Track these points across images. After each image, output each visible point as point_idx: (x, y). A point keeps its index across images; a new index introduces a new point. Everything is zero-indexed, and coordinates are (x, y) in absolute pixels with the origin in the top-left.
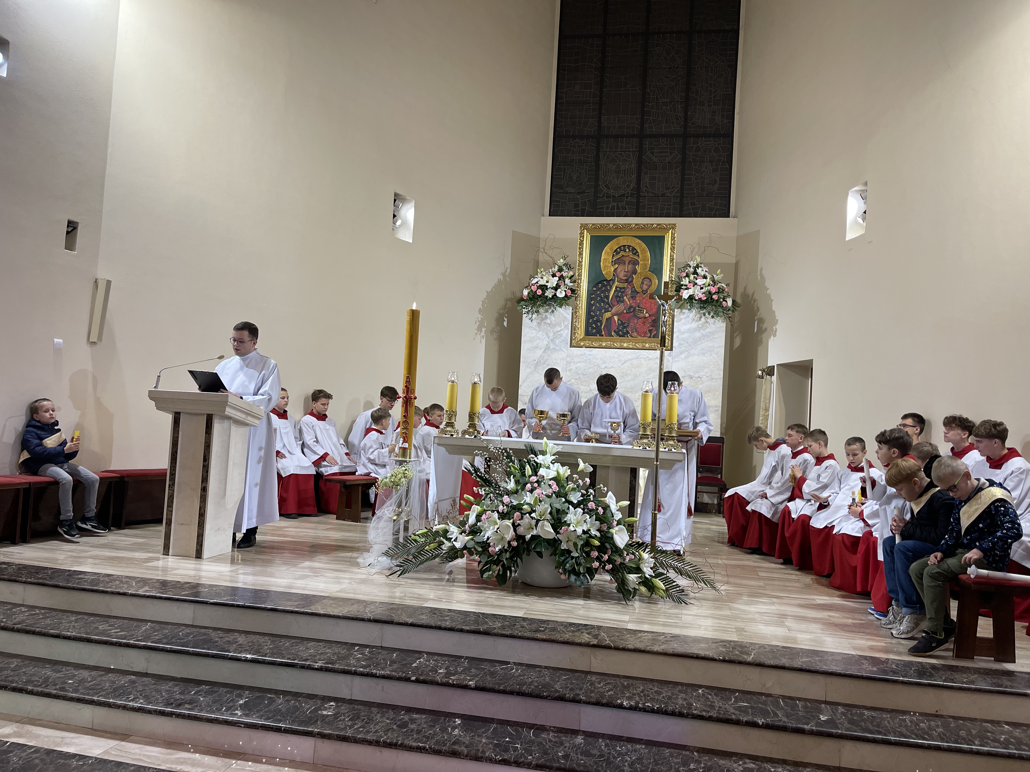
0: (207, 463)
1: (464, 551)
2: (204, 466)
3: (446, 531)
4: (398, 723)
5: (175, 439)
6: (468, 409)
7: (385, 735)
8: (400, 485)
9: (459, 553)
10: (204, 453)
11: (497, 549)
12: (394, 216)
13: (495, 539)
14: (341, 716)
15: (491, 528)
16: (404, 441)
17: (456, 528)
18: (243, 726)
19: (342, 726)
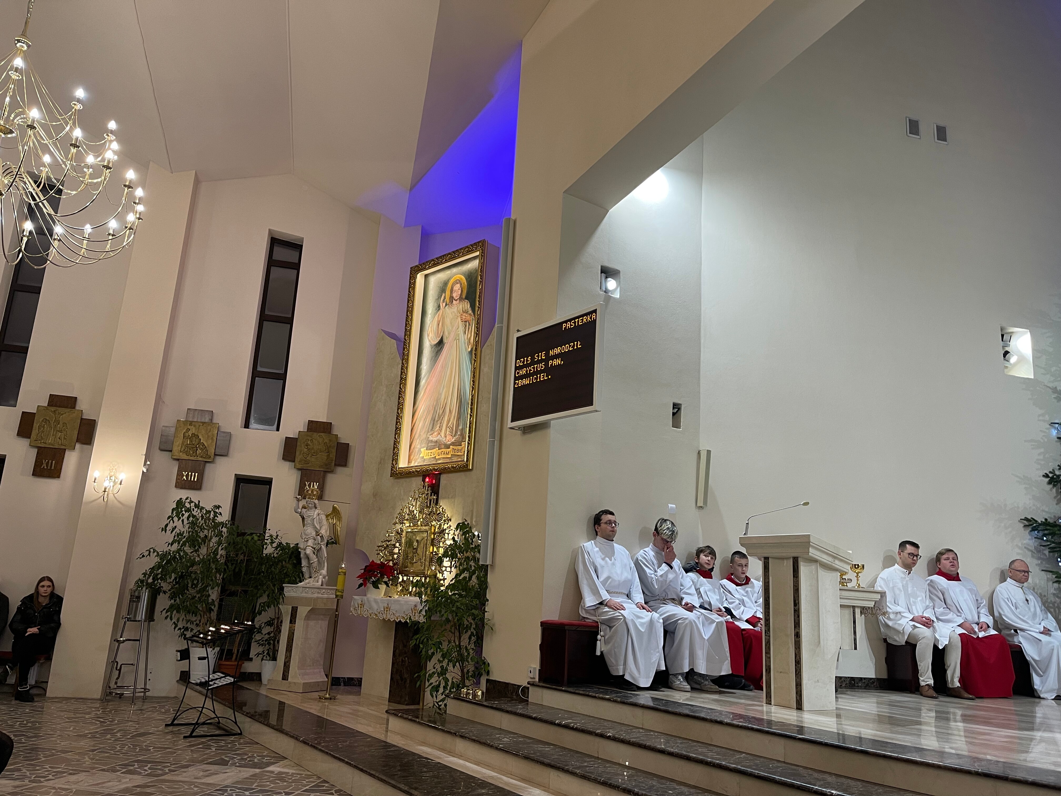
0: (797, 608)
2: (795, 611)
10: (794, 597)
12: (1005, 353)
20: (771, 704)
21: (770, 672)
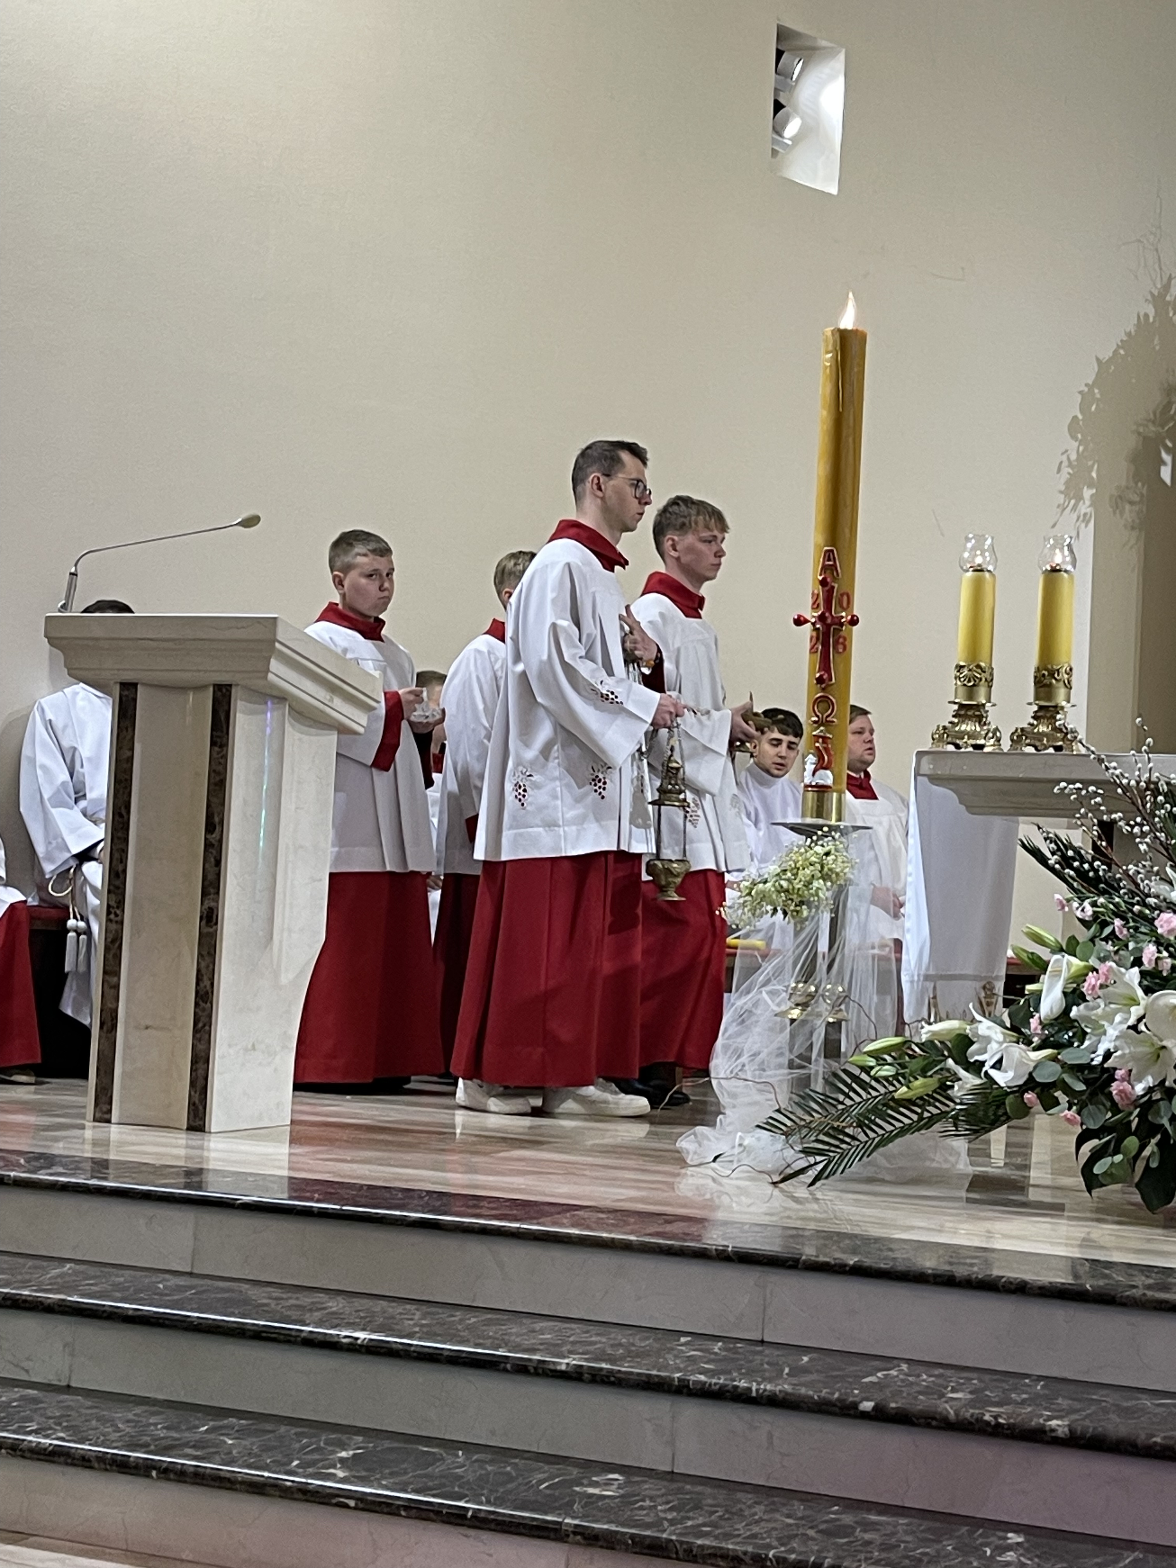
0: (216, 835)
1: (1029, 1096)
2: (208, 845)
3: (964, 1042)
4: (823, 1527)
5: (125, 766)
6: (1033, 661)
7: (782, 1545)
8: (809, 904)
9: (1009, 1100)
10: (208, 806)
11: (1139, 1089)
12: (778, 106)
13: (1134, 1057)
14: (643, 1500)
15: (1118, 1018)
16: (821, 765)
17: (999, 1029)
18: (352, 1503)
19: (648, 1520)
20: (109, 1121)
21: (114, 1027)
